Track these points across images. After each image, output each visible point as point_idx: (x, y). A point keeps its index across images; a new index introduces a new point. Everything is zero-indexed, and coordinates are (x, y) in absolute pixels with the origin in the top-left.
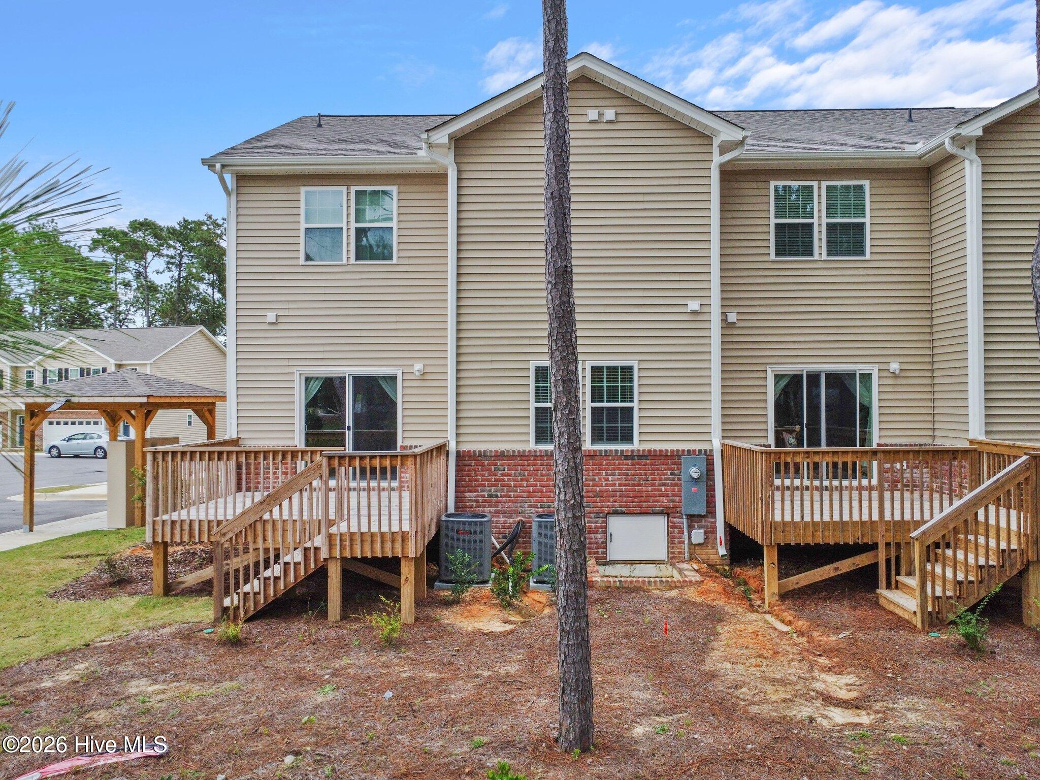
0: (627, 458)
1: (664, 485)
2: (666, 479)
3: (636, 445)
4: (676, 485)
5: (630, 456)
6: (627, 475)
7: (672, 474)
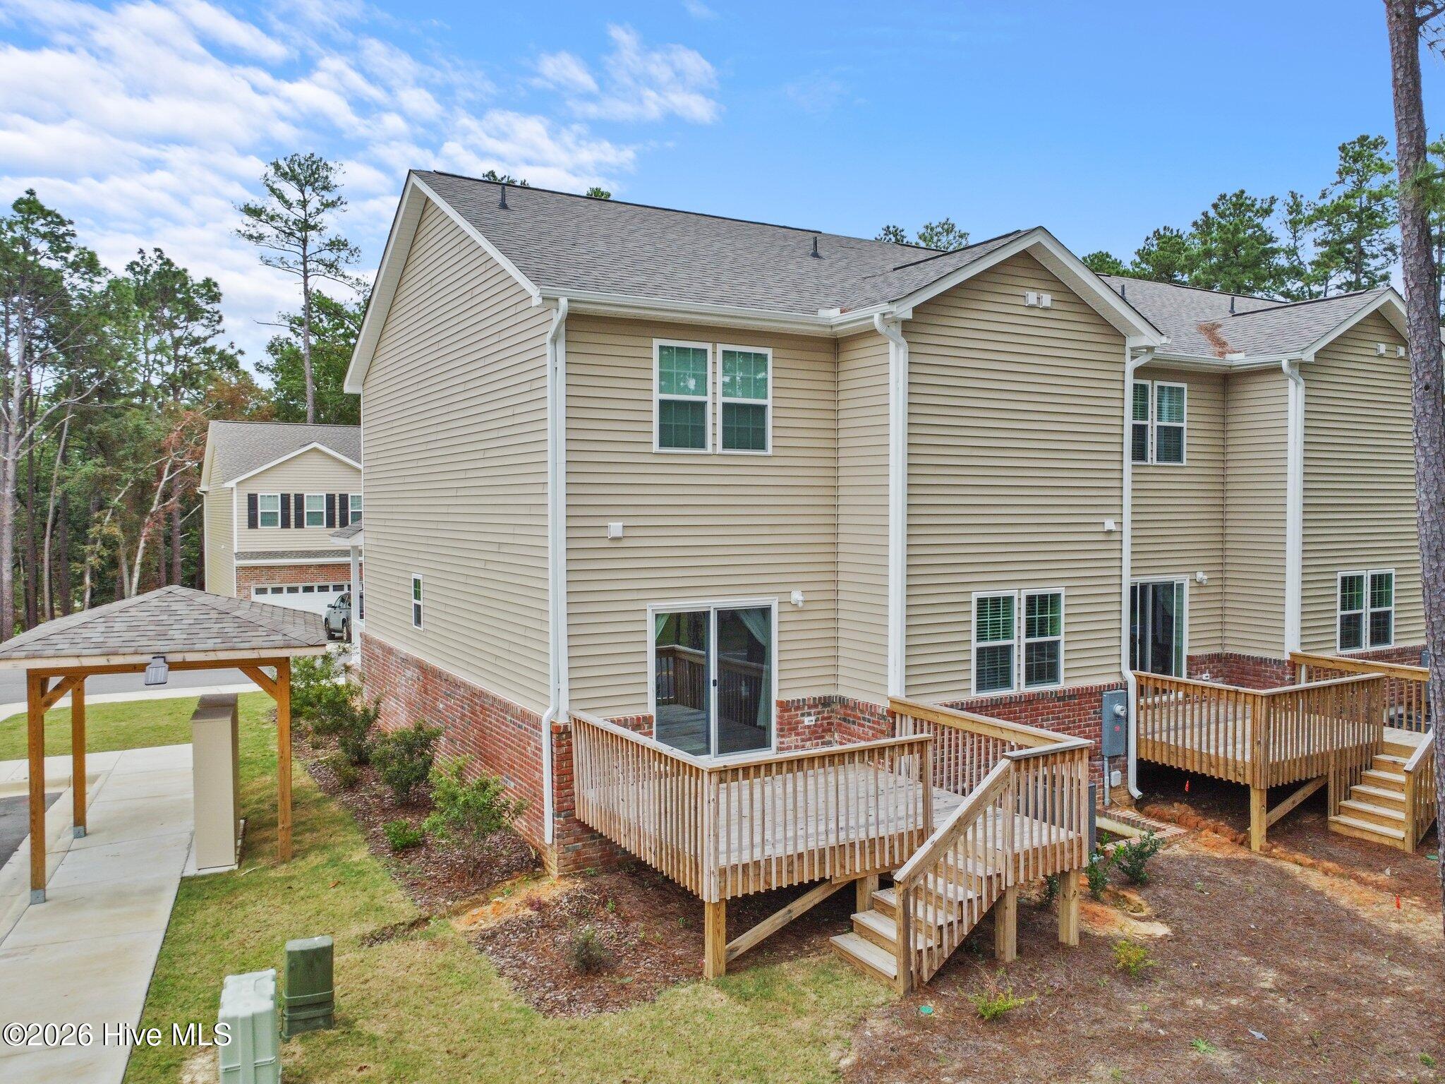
0: (1059, 699)
1: (1088, 725)
2: (1090, 719)
3: (1062, 685)
4: (1096, 724)
5: (1062, 697)
6: (1058, 718)
7: (1095, 713)
